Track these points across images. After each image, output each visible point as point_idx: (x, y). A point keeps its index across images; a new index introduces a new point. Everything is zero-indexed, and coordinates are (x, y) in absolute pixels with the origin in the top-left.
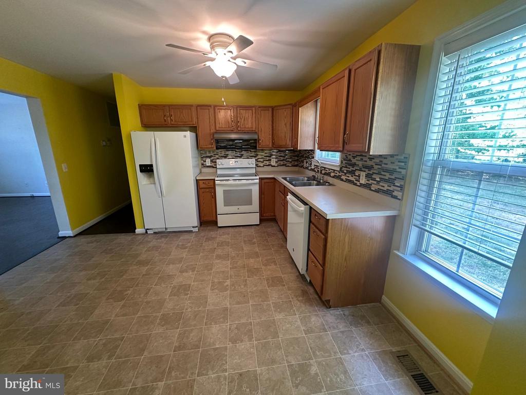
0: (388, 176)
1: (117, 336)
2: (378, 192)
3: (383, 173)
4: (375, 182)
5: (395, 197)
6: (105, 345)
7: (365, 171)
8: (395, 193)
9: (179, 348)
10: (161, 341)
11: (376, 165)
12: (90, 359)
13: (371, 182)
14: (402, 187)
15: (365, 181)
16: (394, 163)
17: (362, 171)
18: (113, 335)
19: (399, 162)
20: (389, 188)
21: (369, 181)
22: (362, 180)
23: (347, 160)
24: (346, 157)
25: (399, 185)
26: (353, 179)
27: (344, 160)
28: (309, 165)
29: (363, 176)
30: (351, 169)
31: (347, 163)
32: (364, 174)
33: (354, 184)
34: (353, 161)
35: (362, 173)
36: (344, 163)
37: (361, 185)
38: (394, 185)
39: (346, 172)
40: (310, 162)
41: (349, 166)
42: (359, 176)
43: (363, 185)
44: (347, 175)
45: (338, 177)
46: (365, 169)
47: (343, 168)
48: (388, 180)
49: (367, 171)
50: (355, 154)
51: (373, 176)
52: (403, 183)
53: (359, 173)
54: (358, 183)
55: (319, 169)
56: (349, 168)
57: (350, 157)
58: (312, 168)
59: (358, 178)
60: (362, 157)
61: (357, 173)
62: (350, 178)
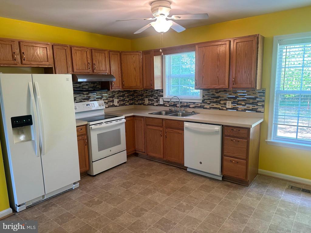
5: (260, 112)
8: (259, 110)
11: (240, 95)
13: (237, 106)
14: (263, 106)
15: (232, 106)
17: (227, 100)
19: (259, 93)
20: (254, 108)
21: (235, 106)
22: (229, 106)
23: (210, 95)
24: (209, 93)
25: (261, 105)
26: (219, 106)
27: (206, 95)
28: (155, 102)
29: (229, 103)
30: (215, 100)
31: (209, 97)
32: (230, 102)
33: (220, 109)
34: (217, 95)
35: (228, 102)
36: (206, 97)
37: (227, 109)
38: (257, 105)
39: (209, 102)
40: (157, 100)
41: (212, 99)
42: (225, 104)
43: (230, 109)
44: (212, 105)
45: (200, 107)
46: (231, 99)
47: (205, 100)
48: (252, 103)
49: (233, 100)
50: (219, 91)
51: (239, 103)
52: (263, 104)
53: (225, 102)
54: (225, 108)
55: (171, 104)
56: (212, 100)
57: (214, 93)
58: (161, 103)
59: (223, 105)
60: (226, 92)
61: (222, 102)
62: (215, 106)
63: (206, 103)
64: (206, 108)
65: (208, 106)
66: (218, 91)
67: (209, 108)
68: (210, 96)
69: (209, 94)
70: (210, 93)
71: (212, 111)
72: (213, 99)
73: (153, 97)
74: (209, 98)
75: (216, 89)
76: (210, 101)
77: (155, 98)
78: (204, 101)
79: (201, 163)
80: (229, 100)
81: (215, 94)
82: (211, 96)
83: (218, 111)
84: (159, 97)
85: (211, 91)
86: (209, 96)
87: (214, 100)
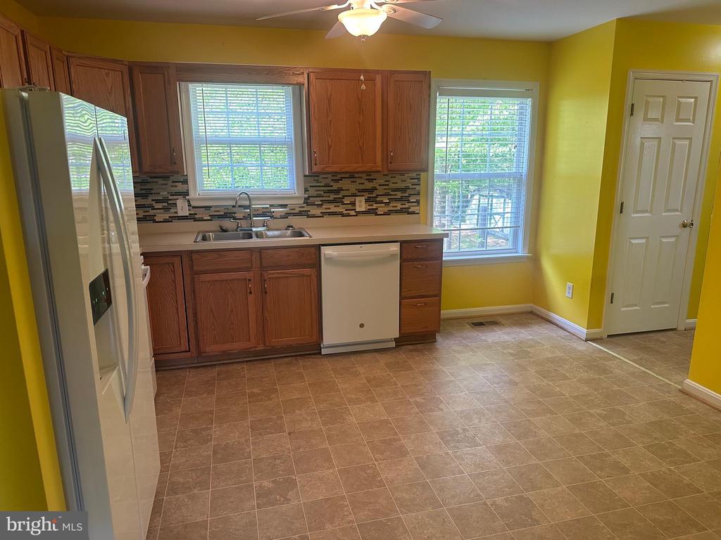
0: (399, 195)
1: (582, 465)
2: (389, 214)
3: (391, 193)
4: (383, 205)
5: (413, 213)
6: (601, 469)
7: (363, 196)
8: (412, 209)
9: (551, 412)
10: (555, 426)
11: (380, 185)
12: (625, 470)
13: (375, 206)
14: (418, 202)
15: (366, 207)
16: (405, 181)
17: (357, 196)
18: (585, 468)
19: (411, 179)
20: (404, 206)
21: (372, 205)
22: (360, 206)
23: (320, 186)
24: (318, 181)
25: (415, 201)
26: (341, 209)
27: (311, 186)
28: (159, 211)
29: (360, 201)
30: (332, 197)
31: (319, 190)
32: (363, 199)
33: (343, 215)
34: (335, 186)
35: (358, 199)
36: (312, 192)
37: (358, 213)
38: (409, 202)
39: (320, 203)
40: (166, 204)
41: (325, 195)
42: (353, 204)
43: (363, 213)
44: (326, 209)
45: (300, 214)
46: (363, 194)
47: (311, 199)
48: (401, 199)
49: (367, 195)
50: (339, 177)
51: (378, 199)
52: (418, 198)
53: (352, 199)
54: (353, 213)
55: (218, 213)
56: (327, 197)
57: (328, 181)
58: (180, 214)
59: (350, 207)
60: (353, 180)
61: (347, 201)
62: (333, 209)
63: (313, 204)
64: (314, 216)
65: (317, 211)
66: (337, 176)
67: (321, 215)
68: (322, 188)
69: (318, 184)
70: (321, 182)
71: (327, 219)
72: (328, 194)
73: (151, 198)
74: (319, 193)
75: (334, 174)
76: (321, 199)
77: (158, 201)
78: (309, 201)
79: (362, 326)
80: (360, 196)
81: (331, 184)
82: (325, 188)
83: (340, 218)
84: (175, 197)
85: (323, 178)
86: (318, 188)
87: (329, 197)
